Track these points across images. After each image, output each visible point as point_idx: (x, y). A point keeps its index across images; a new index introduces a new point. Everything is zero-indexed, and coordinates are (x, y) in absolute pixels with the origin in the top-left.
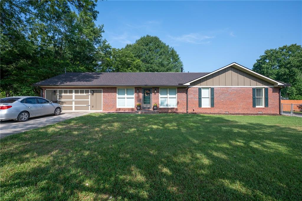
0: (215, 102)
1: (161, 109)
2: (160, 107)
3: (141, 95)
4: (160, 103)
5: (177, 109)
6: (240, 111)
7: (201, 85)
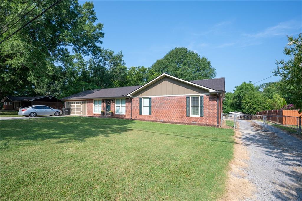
0: (152, 110)
1: (115, 115)
2: (115, 114)
3: (105, 104)
4: (116, 111)
5: (125, 116)
6: (173, 120)
7: (141, 96)
